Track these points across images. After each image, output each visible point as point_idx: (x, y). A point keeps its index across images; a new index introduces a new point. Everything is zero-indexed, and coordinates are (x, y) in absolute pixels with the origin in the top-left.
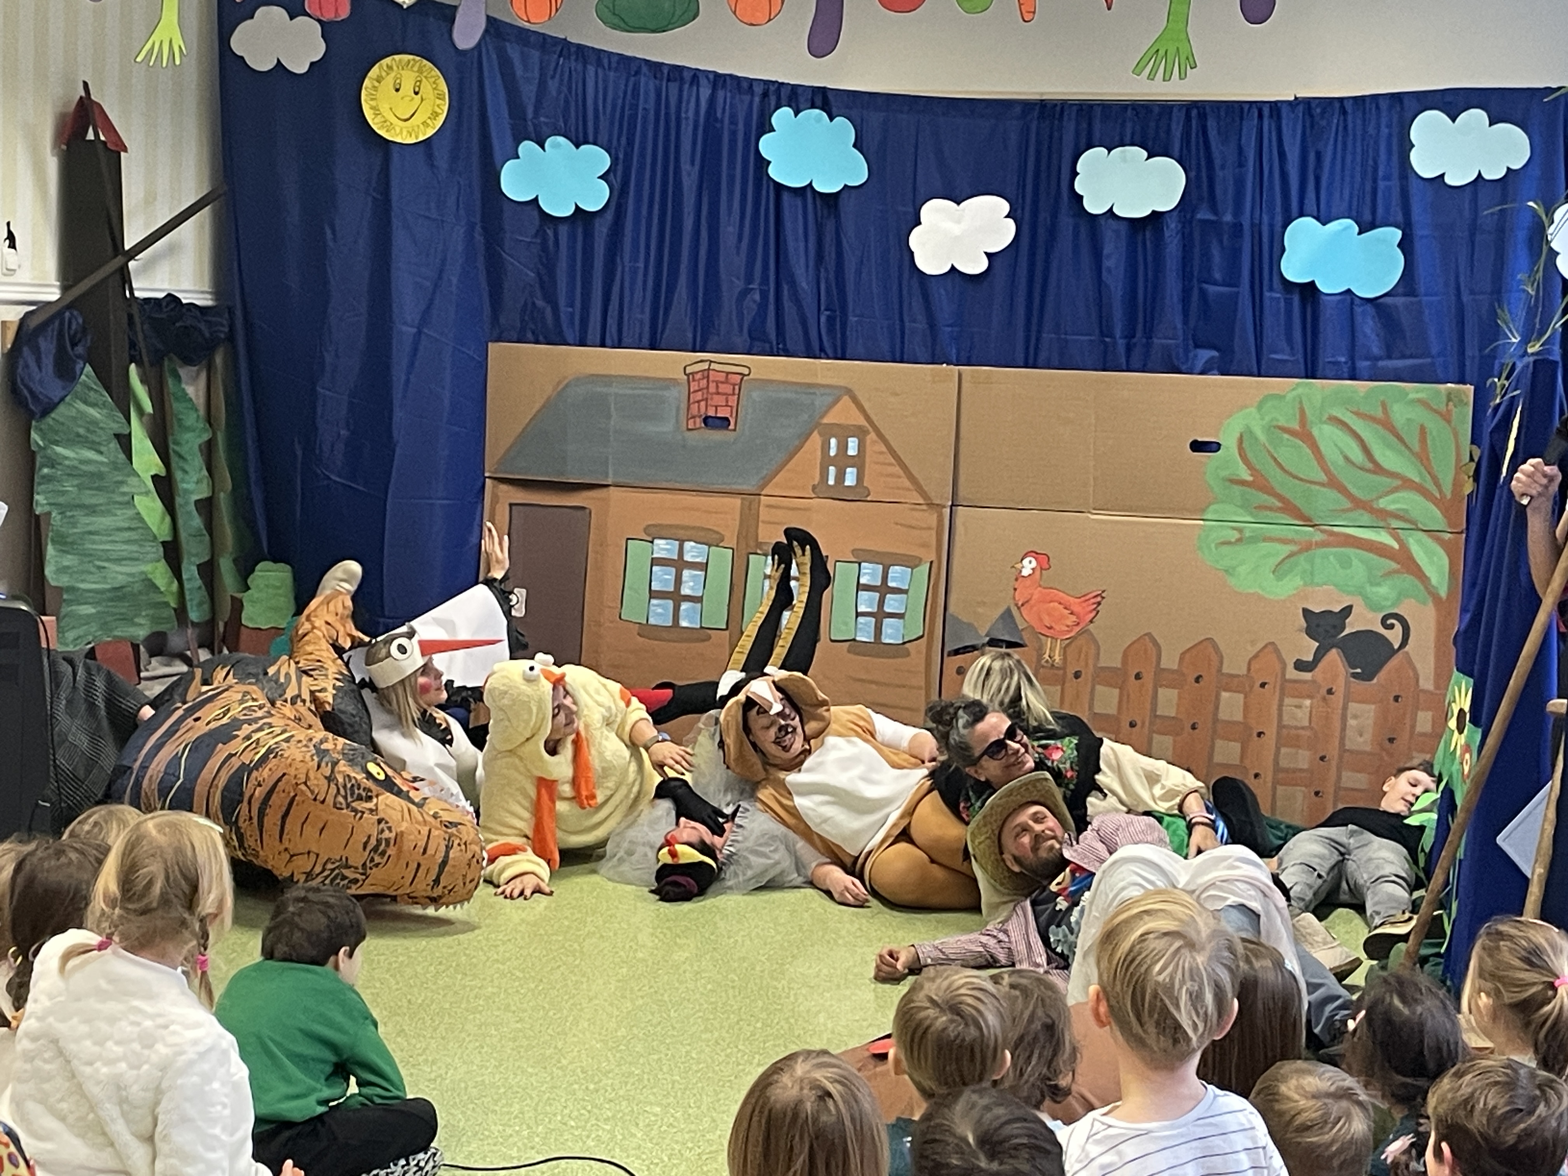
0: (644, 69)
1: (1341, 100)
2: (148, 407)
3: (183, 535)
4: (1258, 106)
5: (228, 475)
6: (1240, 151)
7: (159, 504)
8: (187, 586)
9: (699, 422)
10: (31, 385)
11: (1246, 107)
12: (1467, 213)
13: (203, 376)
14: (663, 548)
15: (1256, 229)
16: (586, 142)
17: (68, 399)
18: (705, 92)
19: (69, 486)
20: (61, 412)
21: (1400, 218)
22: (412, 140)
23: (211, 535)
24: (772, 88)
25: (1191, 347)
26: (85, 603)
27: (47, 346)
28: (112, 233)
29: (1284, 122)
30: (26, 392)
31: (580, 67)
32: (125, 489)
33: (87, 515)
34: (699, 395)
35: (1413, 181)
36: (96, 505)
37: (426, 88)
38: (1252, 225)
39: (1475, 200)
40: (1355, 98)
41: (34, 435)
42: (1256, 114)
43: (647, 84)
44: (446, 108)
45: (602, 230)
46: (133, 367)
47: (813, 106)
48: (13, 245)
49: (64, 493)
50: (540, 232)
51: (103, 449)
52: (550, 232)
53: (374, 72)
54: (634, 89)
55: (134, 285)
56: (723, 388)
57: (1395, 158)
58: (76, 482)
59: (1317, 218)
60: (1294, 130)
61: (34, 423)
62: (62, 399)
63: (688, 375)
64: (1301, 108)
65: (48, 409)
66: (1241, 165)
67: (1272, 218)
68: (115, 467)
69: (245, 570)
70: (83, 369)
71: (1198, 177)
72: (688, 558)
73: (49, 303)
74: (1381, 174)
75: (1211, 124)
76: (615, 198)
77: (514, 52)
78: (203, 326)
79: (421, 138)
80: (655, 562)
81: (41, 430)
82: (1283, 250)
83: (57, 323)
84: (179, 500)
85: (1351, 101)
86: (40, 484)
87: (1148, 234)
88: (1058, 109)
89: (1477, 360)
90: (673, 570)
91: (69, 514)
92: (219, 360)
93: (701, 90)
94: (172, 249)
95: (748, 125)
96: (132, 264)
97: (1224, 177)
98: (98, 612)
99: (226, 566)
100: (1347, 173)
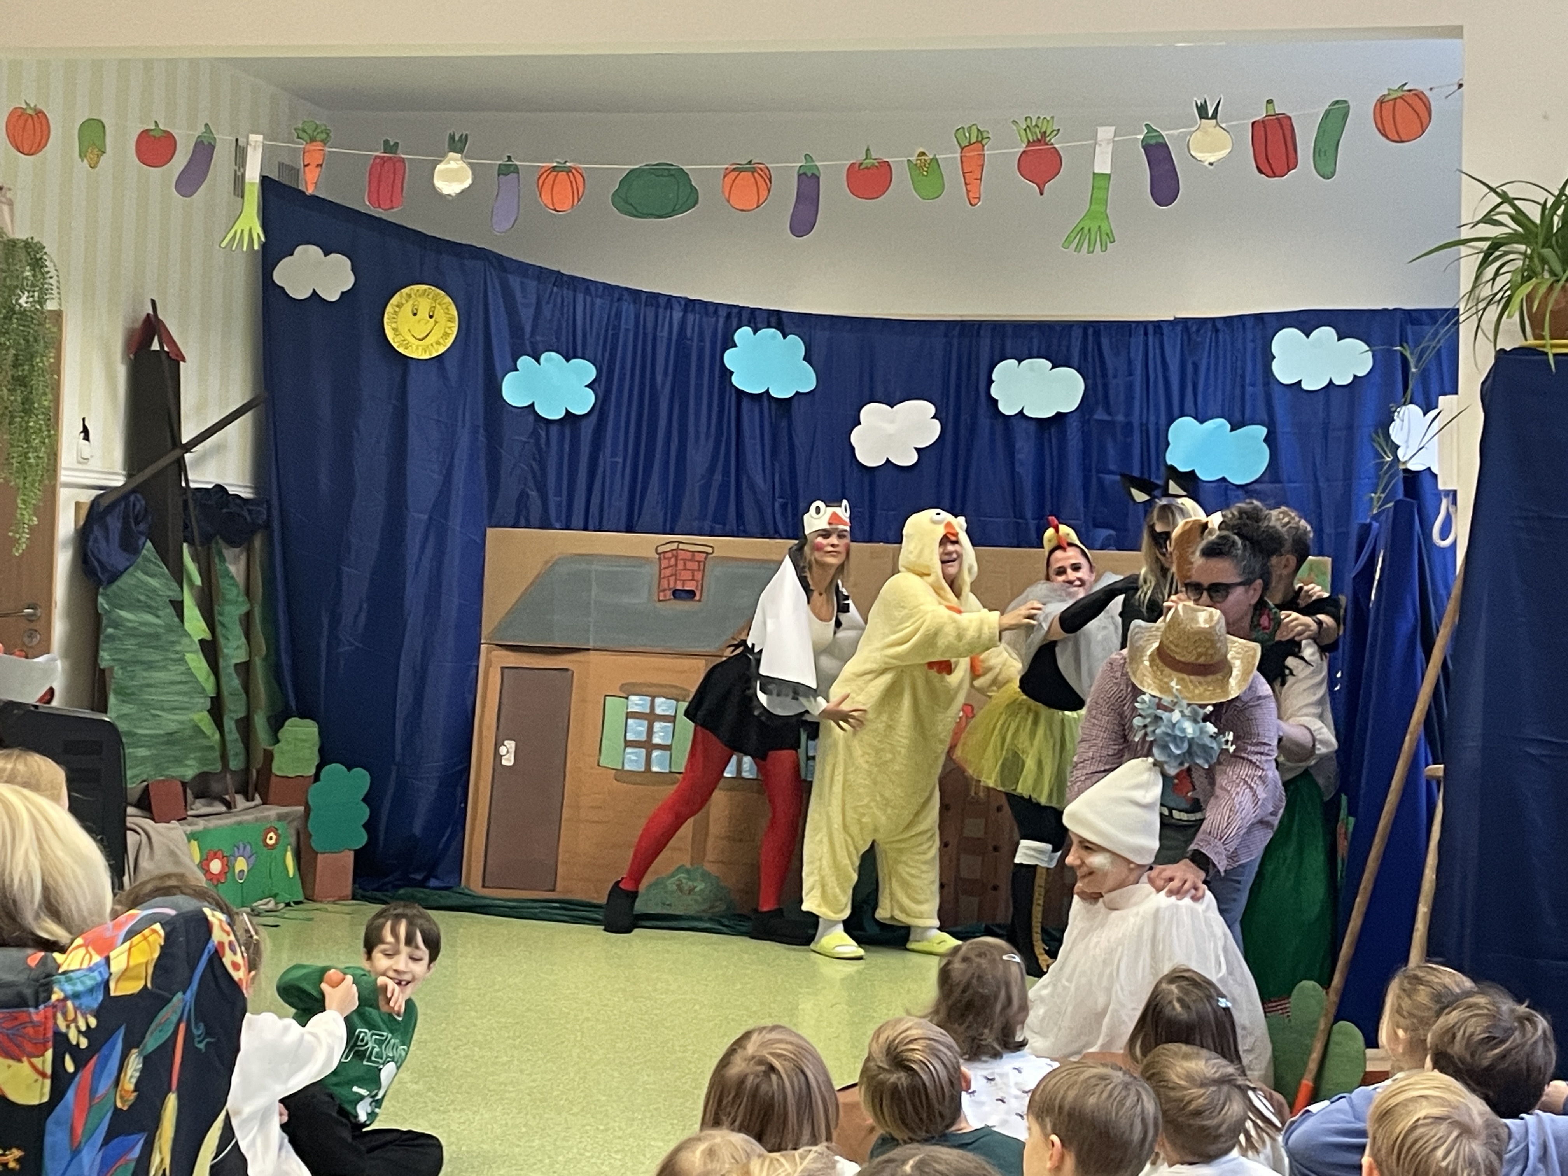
0: (626, 296)
1: (1213, 320)
2: (198, 581)
3: (225, 693)
4: (1145, 324)
5: (263, 641)
6: (1130, 362)
7: (204, 664)
8: (228, 737)
9: (669, 594)
10: (100, 557)
11: (1134, 325)
12: (1321, 415)
13: (243, 558)
14: (637, 703)
15: (1144, 428)
16: (575, 357)
17: (131, 569)
18: (677, 315)
19: (130, 644)
20: (125, 581)
21: (1265, 417)
22: (426, 356)
23: (247, 693)
24: (735, 311)
25: (1091, 525)
26: (141, 747)
27: (115, 524)
28: (172, 431)
29: (1165, 338)
30: (96, 564)
31: (571, 293)
32: (178, 648)
33: (144, 670)
34: (668, 572)
35: (1276, 388)
36: (152, 662)
37: (439, 313)
38: (1141, 424)
39: (1327, 404)
40: (1225, 319)
41: (101, 600)
42: (1142, 332)
43: (628, 308)
44: (455, 330)
45: (587, 431)
46: (185, 545)
47: (769, 326)
48: (87, 438)
49: (126, 650)
50: (535, 433)
51: (160, 613)
52: (543, 434)
53: (395, 300)
54: (616, 315)
55: (190, 477)
56: (690, 565)
57: (1259, 365)
58: (136, 642)
59: (1196, 418)
60: (1174, 346)
61: (101, 590)
62: (126, 569)
63: (659, 554)
64: (1179, 328)
65: (114, 577)
66: (1131, 374)
67: (1158, 417)
68: (170, 629)
69: (276, 724)
70: (144, 543)
71: (1095, 385)
72: (659, 711)
73: (116, 488)
74: (1248, 381)
75: (1105, 342)
76: (599, 403)
77: (514, 281)
78: (246, 514)
79: (435, 354)
80: (630, 715)
81: (107, 595)
82: (1168, 444)
83: (123, 504)
84: (222, 663)
85: (1222, 322)
86: (104, 642)
87: (1053, 430)
88: (976, 327)
89: (1333, 537)
90: (646, 723)
91: (129, 669)
92: (257, 543)
93: (674, 312)
94: (219, 448)
95: (714, 343)
96: (187, 456)
97: (1117, 385)
98: (152, 755)
99: (260, 722)
100: (1219, 381)
